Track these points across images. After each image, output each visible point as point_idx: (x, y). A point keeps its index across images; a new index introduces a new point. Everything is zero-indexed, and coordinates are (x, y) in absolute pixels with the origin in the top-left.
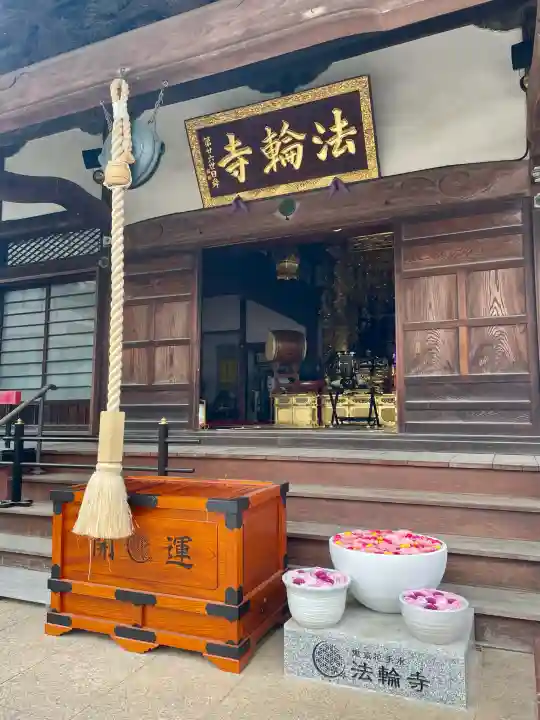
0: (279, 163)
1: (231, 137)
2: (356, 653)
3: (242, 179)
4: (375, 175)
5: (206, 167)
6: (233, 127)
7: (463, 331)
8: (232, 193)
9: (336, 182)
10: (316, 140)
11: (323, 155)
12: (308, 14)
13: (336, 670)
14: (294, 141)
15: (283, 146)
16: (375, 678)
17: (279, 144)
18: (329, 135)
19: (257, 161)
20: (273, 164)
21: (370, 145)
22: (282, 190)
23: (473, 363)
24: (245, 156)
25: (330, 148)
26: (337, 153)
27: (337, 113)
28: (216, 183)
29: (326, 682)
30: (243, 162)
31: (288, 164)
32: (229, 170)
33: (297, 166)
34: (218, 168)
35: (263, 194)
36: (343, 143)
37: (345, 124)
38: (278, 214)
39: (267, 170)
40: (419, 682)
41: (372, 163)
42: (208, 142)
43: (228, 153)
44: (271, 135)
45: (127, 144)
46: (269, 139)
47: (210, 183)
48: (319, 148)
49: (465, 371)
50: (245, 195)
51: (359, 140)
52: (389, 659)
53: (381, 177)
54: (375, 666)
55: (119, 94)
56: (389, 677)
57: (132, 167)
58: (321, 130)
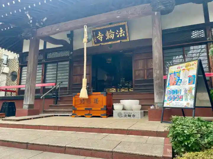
0: (109, 38)
1: (99, 32)
2: (124, 113)
3: (101, 40)
4: (128, 40)
5: (94, 38)
6: (100, 30)
7: (146, 71)
8: (99, 43)
9: (121, 42)
10: (117, 33)
11: (118, 36)
12: (117, 17)
13: (121, 116)
14: (112, 33)
15: (110, 34)
16: (127, 116)
17: (109, 34)
18: (119, 32)
19: (105, 37)
20: (108, 38)
21: (127, 35)
22: (110, 43)
23: (148, 77)
24: (102, 36)
25: (120, 35)
26: (121, 36)
27: (121, 28)
28: (96, 41)
29: (120, 118)
30: (102, 37)
31: (111, 38)
32: (99, 39)
33: (113, 38)
34: (96, 38)
35: (106, 44)
36: (122, 34)
37: (123, 30)
38: (109, 48)
39: (107, 39)
40: (134, 116)
41: (128, 38)
42: (94, 33)
43: (98, 35)
44: (107, 32)
45: (87, 36)
46: (107, 33)
47: (95, 41)
48: (117, 35)
49: (146, 78)
50: (102, 44)
51: (125, 34)
52: (129, 113)
53: (130, 41)
54: (127, 114)
55: (85, 27)
56: (129, 116)
57: (88, 39)
58: (118, 31)
